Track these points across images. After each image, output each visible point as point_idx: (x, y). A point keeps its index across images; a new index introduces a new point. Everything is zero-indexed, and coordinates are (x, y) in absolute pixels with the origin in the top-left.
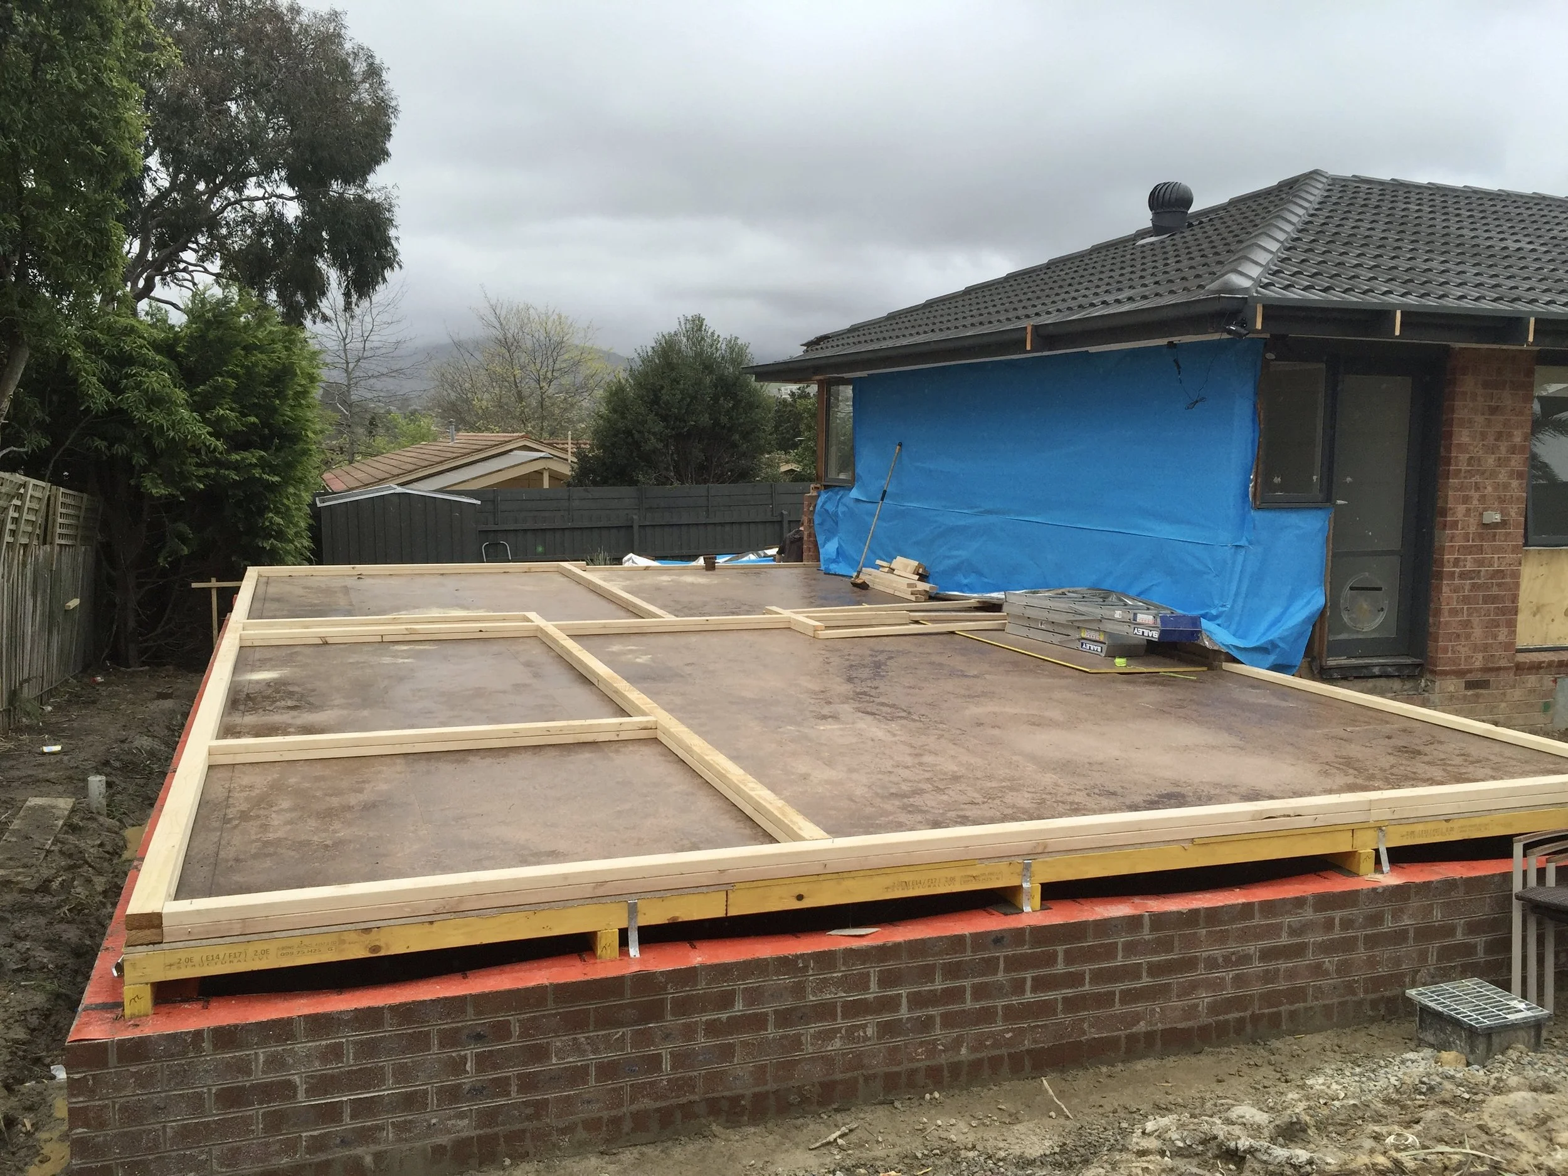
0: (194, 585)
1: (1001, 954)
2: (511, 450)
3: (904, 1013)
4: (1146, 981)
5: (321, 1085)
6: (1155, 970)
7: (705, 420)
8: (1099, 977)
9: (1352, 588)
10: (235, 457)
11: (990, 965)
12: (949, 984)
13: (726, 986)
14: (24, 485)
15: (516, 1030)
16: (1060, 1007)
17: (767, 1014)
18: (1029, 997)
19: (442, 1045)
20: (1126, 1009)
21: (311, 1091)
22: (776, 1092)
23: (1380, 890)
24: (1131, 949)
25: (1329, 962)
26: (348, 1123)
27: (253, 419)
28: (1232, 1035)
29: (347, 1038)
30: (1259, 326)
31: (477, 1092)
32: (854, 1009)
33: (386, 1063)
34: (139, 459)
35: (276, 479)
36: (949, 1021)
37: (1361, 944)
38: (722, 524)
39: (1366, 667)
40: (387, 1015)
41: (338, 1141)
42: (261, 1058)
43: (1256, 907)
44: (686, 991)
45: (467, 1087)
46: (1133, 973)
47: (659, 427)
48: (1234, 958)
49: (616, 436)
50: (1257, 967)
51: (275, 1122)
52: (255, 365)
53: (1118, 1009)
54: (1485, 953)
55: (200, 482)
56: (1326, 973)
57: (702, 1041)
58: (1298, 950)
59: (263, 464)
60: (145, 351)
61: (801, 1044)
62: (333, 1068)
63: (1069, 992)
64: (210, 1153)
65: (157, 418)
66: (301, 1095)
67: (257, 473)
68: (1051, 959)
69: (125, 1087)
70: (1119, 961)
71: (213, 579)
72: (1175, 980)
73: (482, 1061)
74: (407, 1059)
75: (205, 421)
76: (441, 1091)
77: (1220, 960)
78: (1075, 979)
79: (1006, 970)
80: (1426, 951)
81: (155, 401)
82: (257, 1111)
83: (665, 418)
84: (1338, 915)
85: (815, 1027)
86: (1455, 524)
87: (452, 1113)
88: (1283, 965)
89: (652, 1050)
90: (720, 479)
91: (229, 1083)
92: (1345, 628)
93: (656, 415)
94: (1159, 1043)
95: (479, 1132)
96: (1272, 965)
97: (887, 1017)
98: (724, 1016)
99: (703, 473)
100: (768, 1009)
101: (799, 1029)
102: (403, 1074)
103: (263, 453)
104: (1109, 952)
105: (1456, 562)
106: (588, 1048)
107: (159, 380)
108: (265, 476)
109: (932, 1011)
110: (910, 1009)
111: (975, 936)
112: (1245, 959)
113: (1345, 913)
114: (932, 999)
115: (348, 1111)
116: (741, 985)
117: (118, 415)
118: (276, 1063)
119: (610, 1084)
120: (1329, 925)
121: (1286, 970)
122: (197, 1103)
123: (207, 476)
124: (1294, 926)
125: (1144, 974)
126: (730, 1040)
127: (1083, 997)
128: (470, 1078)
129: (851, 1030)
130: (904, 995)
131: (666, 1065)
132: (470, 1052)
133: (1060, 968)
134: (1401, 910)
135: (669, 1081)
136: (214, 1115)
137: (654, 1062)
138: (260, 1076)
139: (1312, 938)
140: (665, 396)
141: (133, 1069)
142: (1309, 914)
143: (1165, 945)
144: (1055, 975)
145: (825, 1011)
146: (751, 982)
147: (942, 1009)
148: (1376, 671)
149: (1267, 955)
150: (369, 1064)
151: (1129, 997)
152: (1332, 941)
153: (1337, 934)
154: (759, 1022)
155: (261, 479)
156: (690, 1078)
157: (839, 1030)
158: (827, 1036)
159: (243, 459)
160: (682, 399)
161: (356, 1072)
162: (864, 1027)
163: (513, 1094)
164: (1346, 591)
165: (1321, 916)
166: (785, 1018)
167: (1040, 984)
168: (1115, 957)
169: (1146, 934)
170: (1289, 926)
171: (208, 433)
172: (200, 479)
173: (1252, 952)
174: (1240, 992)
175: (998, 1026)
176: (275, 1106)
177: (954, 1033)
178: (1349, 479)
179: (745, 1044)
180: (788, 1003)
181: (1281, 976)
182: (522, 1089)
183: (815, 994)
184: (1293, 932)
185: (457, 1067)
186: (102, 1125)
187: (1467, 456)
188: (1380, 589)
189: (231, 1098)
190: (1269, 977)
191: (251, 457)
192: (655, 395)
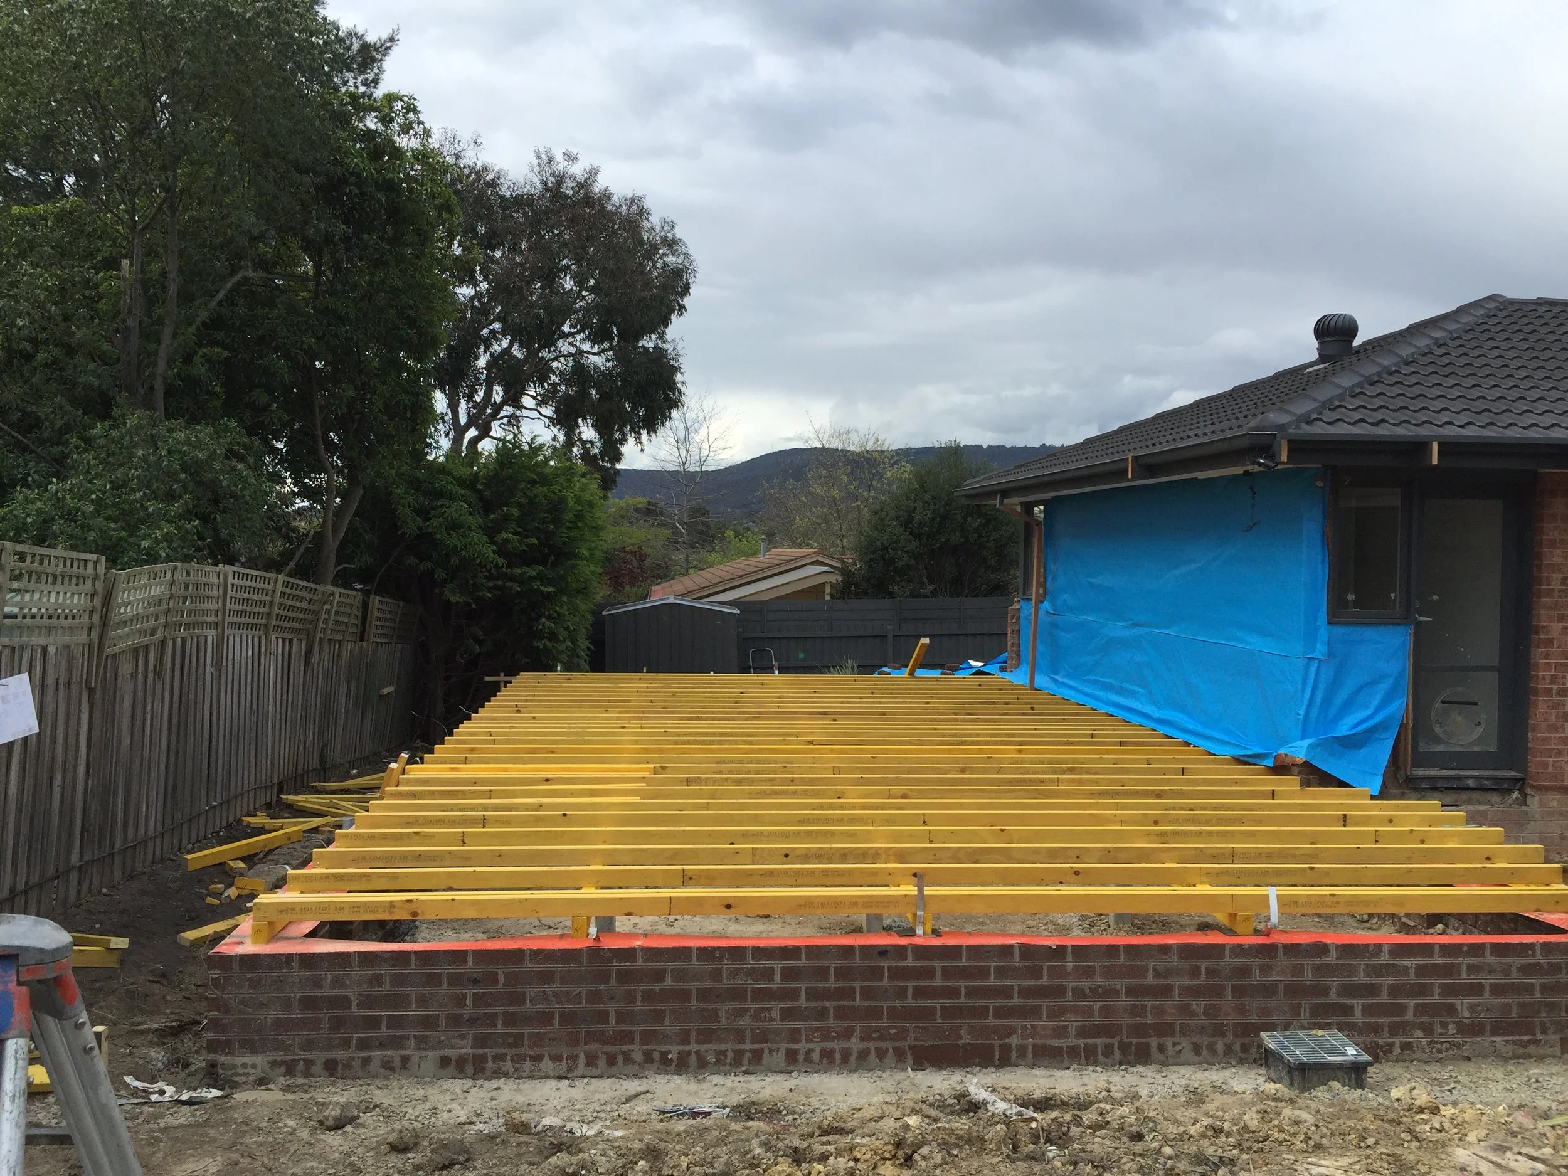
0: (487, 679)
1: (885, 964)
2: (805, 565)
3: (802, 1002)
4: (1016, 1001)
5: (368, 1002)
6: (1025, 993)
7: (956, 538)
8: (971, 993)
9: (1443, 702)
10: (517, 571)
11: (876, 973)
12: (841, 984)
13: (658, 965)
14: (332, 594)
15: (501, 979)
16: (939, 1014)
17: (690, 990)
18: (910, 1002)
19: (449, 984)
20: (998, 1022)
21: (361, 1006)
22: (697, 1052)
23: (1246, 947)
24: (1002, 972)
25: (1198, 1005)
26: (384, 1032)
27: (534, 541)
28: (1100, 1056)
29: (385, 971)
30: (1284, 458)
31: (473, 1021)
32: (761, 995)
33: (413, 992)
34: (440, 574)
35: (551, 589)
36: (841, 1013)
37: (1229, 991)
38: (974, 635)
39: (1459, 778)
40: (413, 957)
41: (377, 1043)
42: (329, 978)
43: (1122, 950)
44: (628, 965)
45: (466, 1017)
46: (1007, 993)
47: (913, 545)
48: (1100, 990)
49: (874, 553)
50: (1124, 1001)
51: (337, 1024)
52: (536, 496)
53: (991, 1021)
54: (1363, 1014)
55: (490, 592)
56: (1194, 1014)
57: (639, 1005)
58: (1166, 991)
59: (540, 577)
60: (450, 487)
61: (718, 1016)
62: (375, 991)
63: (947, 1002)
64: (293, 1040)
65: (454, 540)
66: (354, 1008)
67: (536, 585)
68: (930, 973)
69: (242, 988)
70: (992, 981)
71: (502, 674)
72: (1046, 1003)
73: (478, 999)
74: (426, 991)
75: (492, 542)
76: (447, 1017)
77: (1088, 991)
78: (953, 993)
79: (890, 978)
80: (1300, 1005)
81: (454, 526)
82: (325, 1014)
83: (918, 537)
84: (1203, 965)
85: (728, 1006)
86: (1549, 642)
87: (456, 1034)
88: (1150, 1003)
89: (602, 1007)
90: (975, 593)
91: (308, 993)
92: (1437, 740)
93: (911, 533)
94: (1030, 1056)
95: (474, 1051)
96: (1139, 1002)
97: (789, 1004)
98: (657, 987)
99: (956, 587)
100: (693, 986)
101: (718, 1005)
102: (422, 1001)
103: (541, 568)
104: (984, 973)
105: (1554, 680)
106: (554, 999)
107: (458, 510)
108: (542, 588)
109: (827, 1004)
110: (807, 1000)
111: (863, 948)
112: (1112, 993)
113: (1210, 963)
114: (826, 994)
115: (384, 1023)
116: (670, 966)
117: (425, 537)
118: (338, 982)
119: (570, 1029)
120: (1195, 972)
121: (1153, 1007)
122: (287, 1003)
123: (496, 587)
124: (1158, 968)
125: (1016, 996)
126: (662, 1006)
127: (960, 1008)
128: (468, 1010)
129: (759, 1010)
130: (803, 989)
131: (612, 1020)
132: (470, 992)
133: (938, 981)
134: (1270, 968)
135: (614, 1032)
136: (297, 1014)
137: (603, 1017)
138: (327, 991)
139: (1178, 982)
140: (918, 517)
141: (249, 976)
142: (1174, 961)
143: (1036, 973)
144: (934, 987)
145: (737, 994)
146: (678, 964)
147: (835, 1003)
148: (1471, 783)
149: (1131, 992)
150: (400, 991)
151: (1000, 1013)
152: (1198, 987)
153: (1203, 980)
154: (684, 996)
155: (538, 590)
156: (630, 1031)
157: (748, 1010)
158: (739, 1013)
159: (524, 573)
160: (933, 519)
161: (389, 996)
162: (769, 1010)
163: (499, 1027)
164: (1438, 705)
165: (1186, 964)
166: (704, 995)
167: (919, 993)
168: (988, 978)
169: (1016, 961)
170: (1154, 969)
171: (494, 552)
172: (490, 590)
173: (1118, 987)
174: (1107, 1021)
175: (884, 1023)
176: (337, 1013)
177: (845, 1024)
178: (1435, 598)
179: (673, 1011)
180: (708, 984)
181: (1148, 1011)
182: (506, 1023)
183: (728, 979)
184: (1157, 974)
185: (460, 1001)
186: (227, 1012)
187: (1561, 576)
188: (1476, 704)
189: (309, 1003)
190: (1135, 1011)
191: (532, 571)
192: (910, 515)
